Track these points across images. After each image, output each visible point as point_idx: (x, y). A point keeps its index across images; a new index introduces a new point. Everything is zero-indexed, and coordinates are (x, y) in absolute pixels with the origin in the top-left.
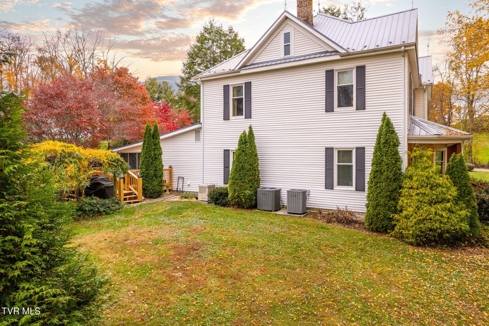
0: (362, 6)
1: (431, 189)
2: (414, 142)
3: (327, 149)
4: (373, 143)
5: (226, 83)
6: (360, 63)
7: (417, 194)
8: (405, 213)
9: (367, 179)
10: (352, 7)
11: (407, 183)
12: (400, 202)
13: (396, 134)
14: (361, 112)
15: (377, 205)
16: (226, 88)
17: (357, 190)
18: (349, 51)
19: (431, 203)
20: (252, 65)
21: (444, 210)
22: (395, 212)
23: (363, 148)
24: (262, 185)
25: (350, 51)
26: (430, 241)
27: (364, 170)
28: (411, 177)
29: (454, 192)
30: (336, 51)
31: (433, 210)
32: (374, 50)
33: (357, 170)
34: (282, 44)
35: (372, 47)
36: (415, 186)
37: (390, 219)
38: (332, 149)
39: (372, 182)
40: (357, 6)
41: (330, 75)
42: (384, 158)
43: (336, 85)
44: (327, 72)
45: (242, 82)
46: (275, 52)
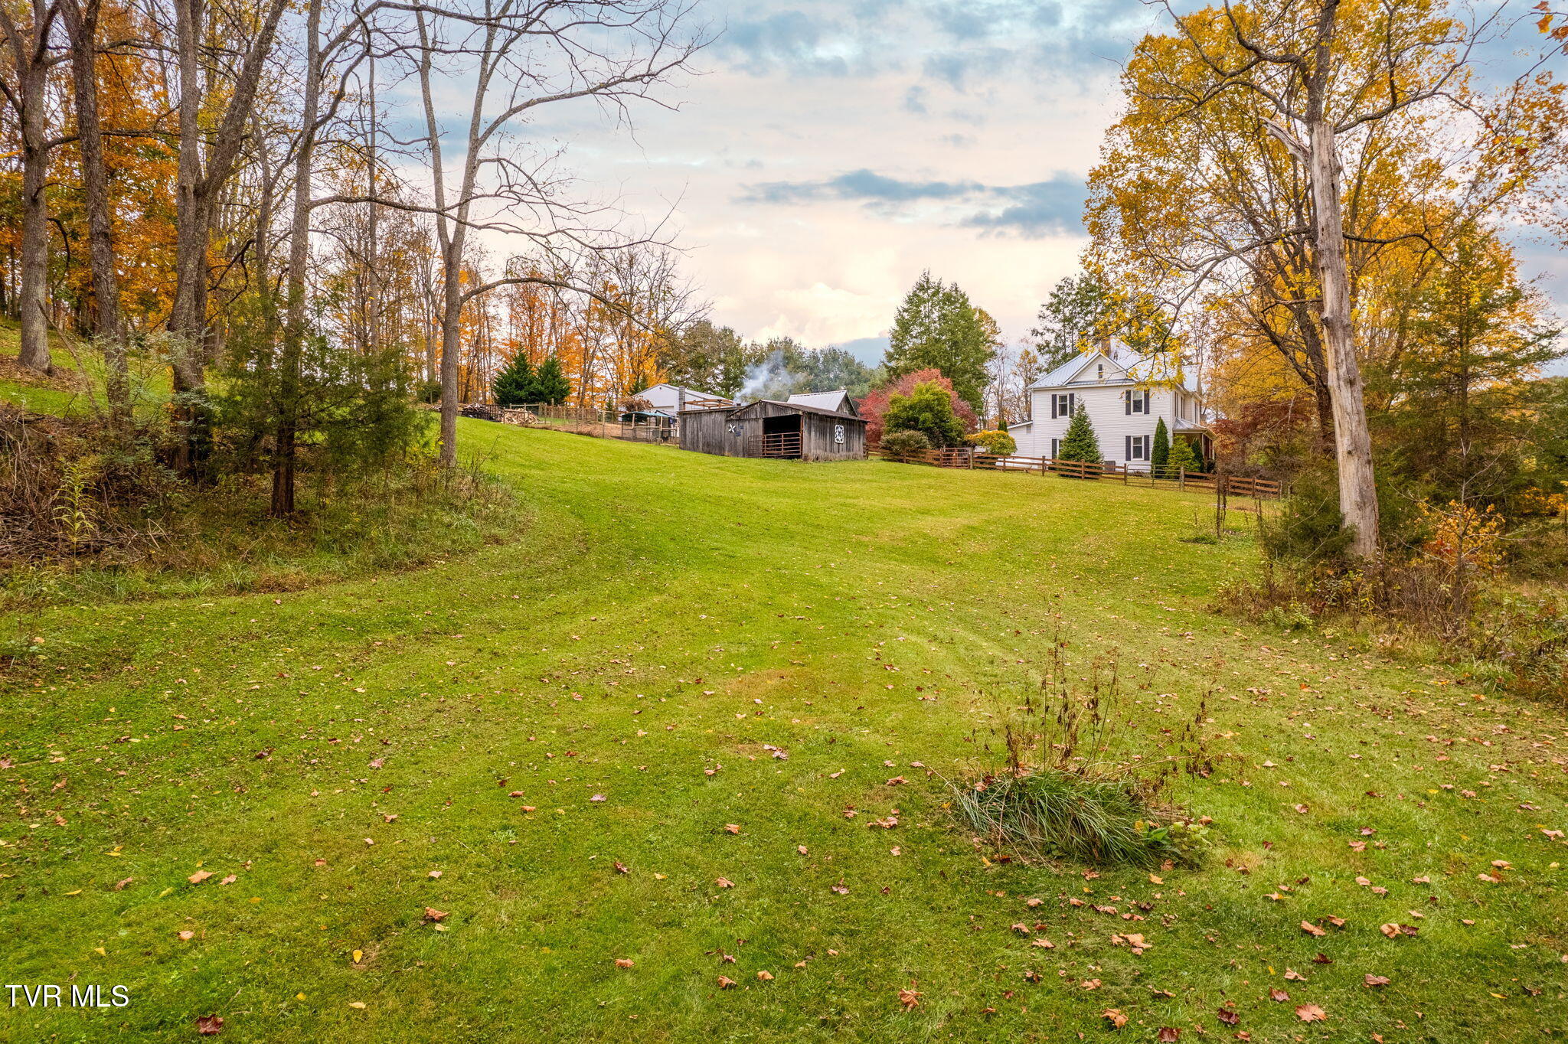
1: (1183, 454)
2: (1176, 433)
3: (1126, 437)
4: (1154, 433)
5: (1054, 393)
6: (1146, 388)
7: (1176, 457)
8: (1170, 465)
9: (1151, 452)
11: (1171, 452)
12: (1168, 461)
13: (1166, 428)
14: (1147, 415)
15: (1156, 464)
16: (1054, 397)
17: (1145, 460)
18: (1141, 380)
19: (1182, 460)
20: (1074, 383)
22: (1166, 466)
23: (1148, 436)
27: (1149, 448)
28: (1173, 449)
30: (1132, 380)
33: (1145, 448)
34: (1097, 371)
35: (1154, 380)
36: (1175, 453)
38: (1130, 437)
42: (1160, 441)
43: (1132, 399)
44: (1127, 391)
45: (1067, 393)
46: (1092, 376)
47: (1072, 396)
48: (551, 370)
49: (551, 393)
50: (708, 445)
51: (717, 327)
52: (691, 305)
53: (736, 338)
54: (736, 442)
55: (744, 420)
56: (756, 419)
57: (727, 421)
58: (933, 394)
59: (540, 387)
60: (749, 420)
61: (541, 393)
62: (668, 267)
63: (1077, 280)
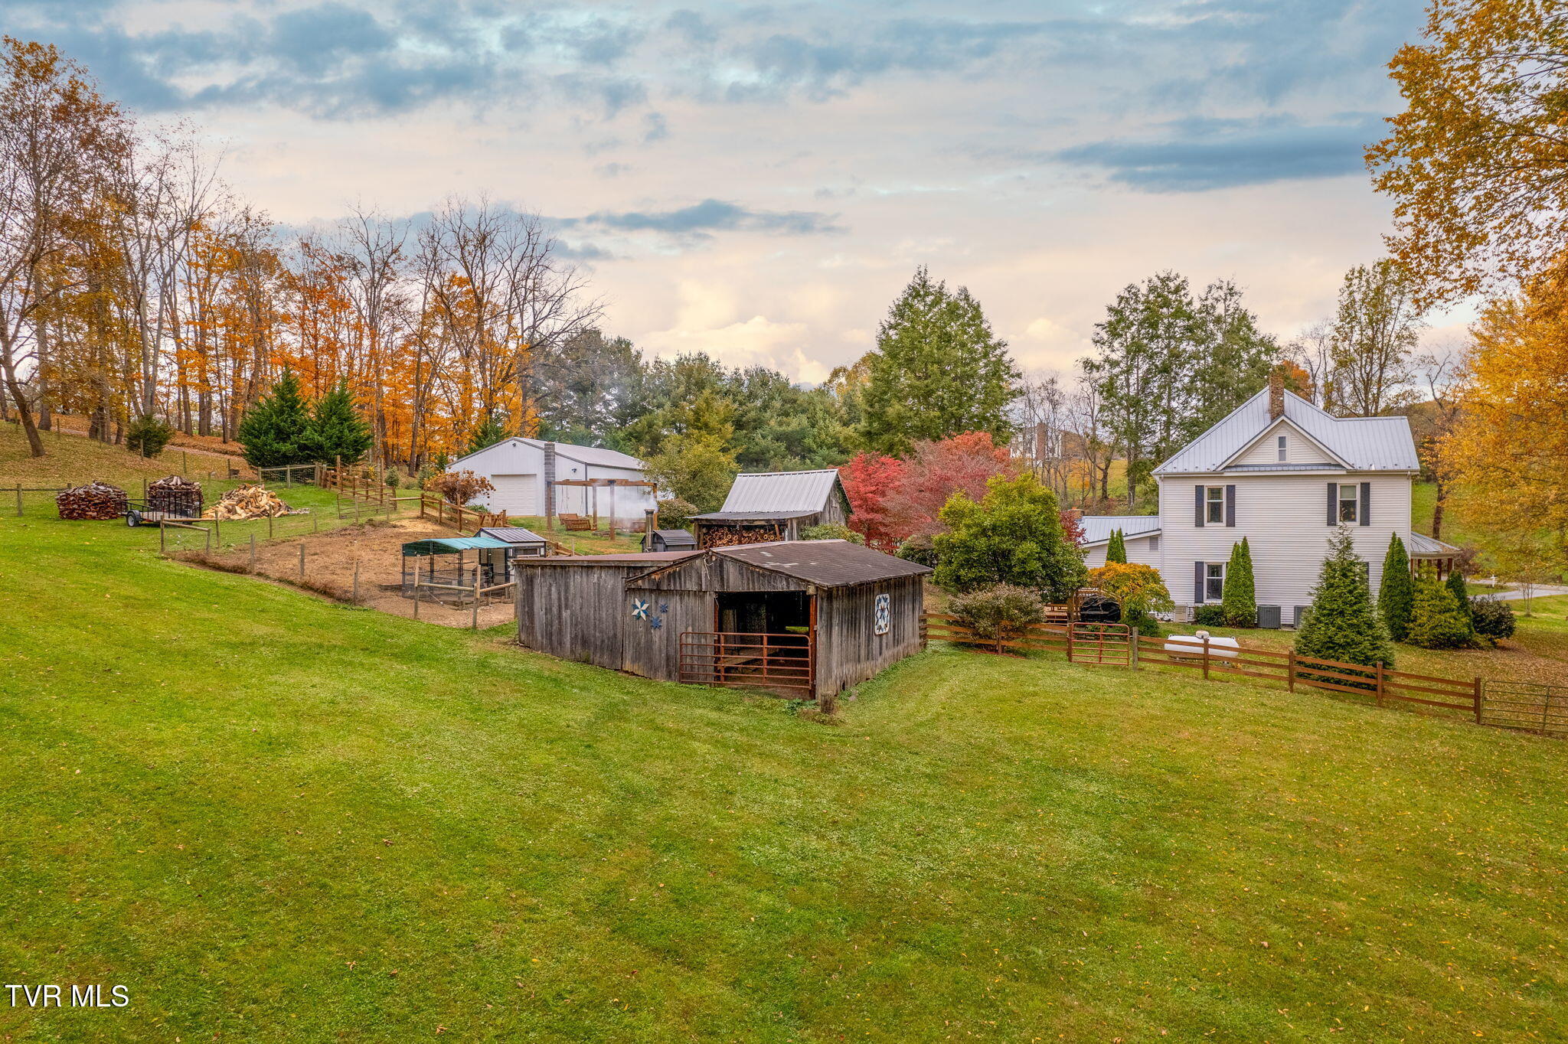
2: (1420, 558)
5: (1200, 483)
6: (1365, 481)
7: (1428, 606)
11: (1418, 596)
12: (1413, 613)
13: (1405, 551)
14: (1365, 528)
16: (1199, 490)
18: (1355, 467)
19: (1440, 612)
20: (1236, 466)
21: (1451, 617)
22: (1409, 621)
23: (1367, 563)
24: (1257, 602)
25: (1357, 467)
26: (1441, 644)
29: (1456, 603)
30: (1339, 465)
31: (1442, 618)
32: (1379, 471)
34: (1276, 449)
35: (1377, 468)
36: (1426, 599)
37: (1405, 628)
41: (1332, 488)
43: (1338, 499)
44: (1329, 485)
45: (1222, 484)
46: (1267, 455)
47: (1231, 489)
48: (337, 409)
49: (338, 445)
50: (585, 643)
51: (609, 337)
52: (570, 309)
53: (634, 352)
54: (650, 643)
55: (669, 592)
56: (700, 594)
57: (630, 591)
58: (1033, 501)
59: (316, 437)
60: (682, 593)
61: (320, 447)
62: (537, 253)
63: (1144, 289)
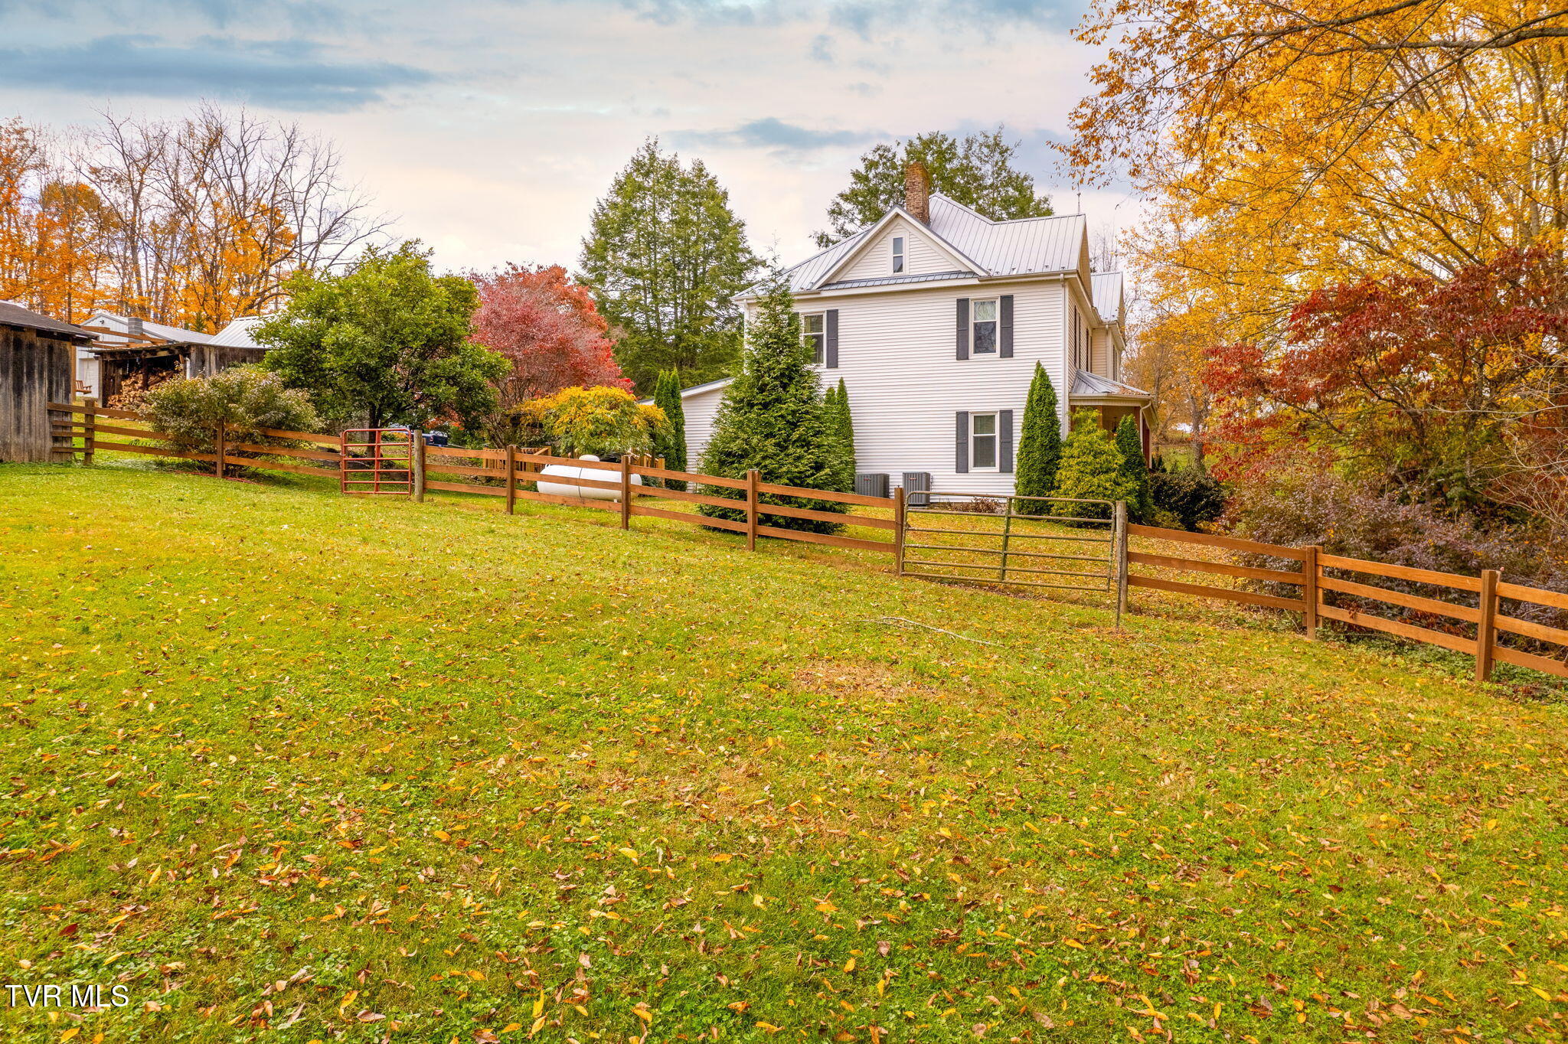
0: (1004, 143)
1: (1095, 457)
2: (1079, 404)
3: (958, 414)
4: (1024, 404)
6: (1006, 292)
7: (1078, 464)
8: (1063, 487)
9: (1016, 450)
10: (981, 145)
11: (1066, 452)
12: (1058, 477)
13: (1053, 389)
14: (1007, 361)
15: (1029, 482)
17: (1001, 471)
18: (991, 273)
19: (1093, 473)
20: (839, 283)
22: (1052, 488)
23: (1010, 412)
24: (860, 471)
25: (993, 273)
27: (1011, 442)
28: (1071, 445)
30: (970, 272)
31: (1095, 480)
32: (1026, 276)
33: (1001, 443)
34: (890, 255)
35: (1022, 271)
36: (1076, 454)
38: (966, 413)
39: (1022, 453)
40: (991, 141)
41: (963, 305)
42: (1038, 420)
43: (972, 321)
44: (959, 301)
45: (822, 309)
46: (878, 264)
47: (833, 315)
